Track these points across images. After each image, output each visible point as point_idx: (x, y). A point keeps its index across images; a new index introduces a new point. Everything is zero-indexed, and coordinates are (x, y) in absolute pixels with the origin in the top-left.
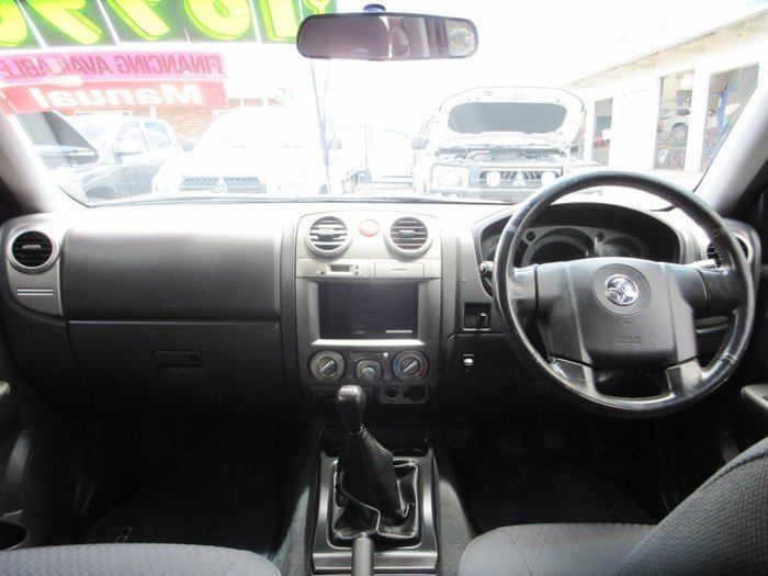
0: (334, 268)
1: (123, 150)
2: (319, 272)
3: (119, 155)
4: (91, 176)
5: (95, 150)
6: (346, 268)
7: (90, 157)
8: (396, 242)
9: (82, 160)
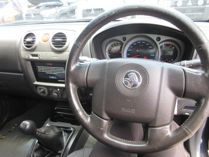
0: (33, 55)
1: (70, 2)
2: (27, 57)
3: (69, 4)
4: (62, 10)
5: (62, 3)
6: (36, 56)
7: (61, 5)
8: (53, 44)
9: (59, 6)
